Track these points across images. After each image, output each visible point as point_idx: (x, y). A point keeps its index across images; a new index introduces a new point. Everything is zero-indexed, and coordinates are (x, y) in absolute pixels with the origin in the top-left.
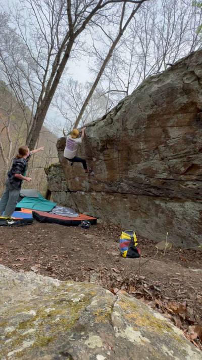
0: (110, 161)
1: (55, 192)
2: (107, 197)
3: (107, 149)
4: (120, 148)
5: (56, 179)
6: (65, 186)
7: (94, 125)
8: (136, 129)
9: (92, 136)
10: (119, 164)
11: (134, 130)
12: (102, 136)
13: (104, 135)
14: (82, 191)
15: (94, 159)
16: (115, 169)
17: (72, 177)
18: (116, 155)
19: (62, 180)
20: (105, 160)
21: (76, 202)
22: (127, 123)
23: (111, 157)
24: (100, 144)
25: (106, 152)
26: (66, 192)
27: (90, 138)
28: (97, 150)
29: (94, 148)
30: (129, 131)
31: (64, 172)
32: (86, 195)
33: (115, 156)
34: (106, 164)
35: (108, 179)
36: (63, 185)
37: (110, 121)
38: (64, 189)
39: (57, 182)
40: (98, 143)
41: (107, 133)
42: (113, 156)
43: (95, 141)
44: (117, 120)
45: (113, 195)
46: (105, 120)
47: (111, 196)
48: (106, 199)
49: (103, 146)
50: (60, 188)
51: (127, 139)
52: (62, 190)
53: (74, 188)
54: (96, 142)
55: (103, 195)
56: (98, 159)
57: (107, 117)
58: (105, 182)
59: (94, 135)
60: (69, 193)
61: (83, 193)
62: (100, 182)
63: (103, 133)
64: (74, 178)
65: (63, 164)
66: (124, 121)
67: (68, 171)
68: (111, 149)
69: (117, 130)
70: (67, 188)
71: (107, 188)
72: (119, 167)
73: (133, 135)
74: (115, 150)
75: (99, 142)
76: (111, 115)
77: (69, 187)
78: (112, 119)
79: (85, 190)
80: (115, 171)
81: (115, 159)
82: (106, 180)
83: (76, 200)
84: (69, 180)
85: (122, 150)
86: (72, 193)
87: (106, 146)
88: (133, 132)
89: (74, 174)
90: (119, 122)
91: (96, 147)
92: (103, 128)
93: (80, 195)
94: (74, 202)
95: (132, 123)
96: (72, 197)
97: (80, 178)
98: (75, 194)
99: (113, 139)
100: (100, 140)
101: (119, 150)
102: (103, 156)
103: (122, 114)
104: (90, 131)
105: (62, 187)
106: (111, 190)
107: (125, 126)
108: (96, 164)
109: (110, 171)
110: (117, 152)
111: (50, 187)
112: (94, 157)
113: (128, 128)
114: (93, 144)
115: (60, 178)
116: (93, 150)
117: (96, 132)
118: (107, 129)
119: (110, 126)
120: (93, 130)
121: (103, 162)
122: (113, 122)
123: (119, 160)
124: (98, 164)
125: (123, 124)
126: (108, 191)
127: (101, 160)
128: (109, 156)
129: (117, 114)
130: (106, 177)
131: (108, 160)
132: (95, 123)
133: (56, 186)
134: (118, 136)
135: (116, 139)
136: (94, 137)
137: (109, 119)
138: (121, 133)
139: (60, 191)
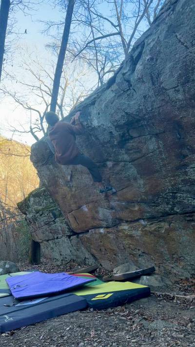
0: (142, 160)
1: (48, 241)
3: (132, 138)
4: (157, 129)
6: (64, 225)
8: (183, 84)
9: (95, 123)
12: (117, 118)
13: (120, 116)
15: (110, 164)
16: (157, 171)
17: (74, 207)
18: (152, 145)
19: (55, 217)
20: (132, 161)
21: (93, 251)
22: (162, 79)
23: (144, 151)
24: (116, 133)
25: (130, 144)
26: (69, 237)
27: (94, 129)
28: (113, 147)
29: (103, 144)
30: (171, 92)
32: (109, 233)
34: (137, 166)
35: (146, 193)
36: (60, 225)
37: (125, 85)
38: (63, 231)
39: (48, 224)
40: (111, 132)
41: (126, 109)
42: (148, 149)
43: (105, 130)
44: (140, 80)
45: (164, 221)
46: (114, 87)
47: (163, 224)
48: (151, 232)
49: (123, 136)
50: (55, 232)
51: (168, 108)
52: (60, 236)
53: (82, 226)
54: (106, 133)
55: (144, 227)
56: (116, 163)
57: (118, 80)
58: (143, 201)
59: (99, 122)
60: (75, 237)
61: (102, 231)
62: (131, 202)
63: (116, 112)
64: (79, 207)
66: (154, 76)
67: (64, 197)
68: (140, 136)
69: (145, 97)
70: (69, 229)
71: (149, 210)
73: (180, 97)
74: (149, 136)
75: (113, 131)
76: (124, 74)
77: (74, 226)
78: (128, 81)
79: (104, 224)
81: (152, 152)
82: (143, 196)
83: (92, 246)
84: (70, 214)
85: (164, 132)
86: (81, 235)
87: (127, 134)
88: (178, 91)
89: (76, 200)
90: (143, 82)
91: (109, 142)
92: (114, 103)
93: (97, 236)
94: (89, 252)
95: (172, 75)
96: (82, 244)
97: (91, 205)
98: (88, 235)
99: (140, 117)
100: (114, 126)
101: (157, 134)
102: (126, 153)
103: (147, 64)
104: (90, 115)
105: (60, 228)
106: (157, 212)
107: (160, 86)
108: (115, 172)
109: (147, 178)
110: (154, 139)
111: (37, 235)
112: (107, 160)
113: (167, 87)
114: (101, 138)
115: (51, 214)
116: (103, 148)
117: (100, 113)
118: (123, 101)
119: (128, 95)
120: (95, 112)
121: (130, 165)
122: (131, 85)
123: (160, 152)
124: (121, 170)
125: (153, 84)
126: (153, 216)
127: (125, 161)
128: (138, 150)
129: (137, 68)
130: (143, 190)
131: (138, 158)
132: (95, 98)
133: (46, 230)
134: (148, 108)
135: (145, 115)
136: (100, 125)
137: (122, 83)
138: (154, 101)
139: (57, 238)
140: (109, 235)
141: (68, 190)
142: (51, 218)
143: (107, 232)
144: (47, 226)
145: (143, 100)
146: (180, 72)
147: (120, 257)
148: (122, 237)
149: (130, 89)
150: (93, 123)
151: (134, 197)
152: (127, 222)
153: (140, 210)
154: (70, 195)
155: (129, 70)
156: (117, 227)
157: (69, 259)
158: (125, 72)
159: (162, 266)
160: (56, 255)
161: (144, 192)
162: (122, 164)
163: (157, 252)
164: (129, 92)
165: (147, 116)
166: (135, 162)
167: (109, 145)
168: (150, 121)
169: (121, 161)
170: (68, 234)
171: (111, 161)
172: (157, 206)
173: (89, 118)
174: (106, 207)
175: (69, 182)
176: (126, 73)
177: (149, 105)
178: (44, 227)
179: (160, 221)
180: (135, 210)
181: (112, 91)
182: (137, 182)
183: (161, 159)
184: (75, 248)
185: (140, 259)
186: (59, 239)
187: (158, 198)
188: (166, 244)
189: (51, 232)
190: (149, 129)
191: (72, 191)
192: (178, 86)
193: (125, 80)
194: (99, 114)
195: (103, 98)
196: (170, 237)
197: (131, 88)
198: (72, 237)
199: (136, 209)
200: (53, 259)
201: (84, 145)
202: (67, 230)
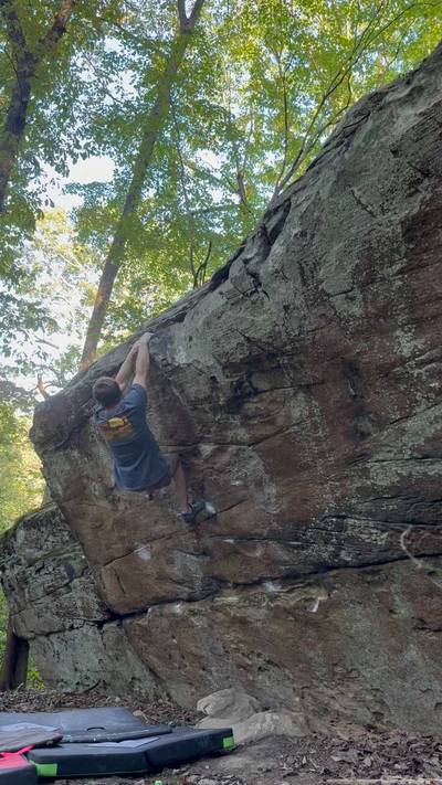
0: (277, 441)
1: (48, 635)
2: (293, 599)
3: (257, 392)
4: (309, 374)
5: (45, 579)
6: (92, 597)
7: (180, 318)
8: (363, 286)
9: (181, 358)
10: (318, 441)
11: (357, 292)
12: (227, 348)
13: (234, 343)
14: (176, 600)
15: (207, 449)
16: (307, 467)
17: (117, 549)
18: (298, 408)
19: (71, 574)
20: (255, 442)
21: (153, 659)
22: (321, 274)
23: (280, 421)
24: (223, 381)
25: (251, 406)
26: (100, 624)
27: (178, 369)
28: (215, 410)
29: (195, 405)
30: (338, 301)
31: (75, 536)
32: (193, 613)
33: (296, 413)
34: (264, 455)
35: (280, 517)
36: (80, 595)
37: (248, 282)
38: (87, 610)
39: (51, 592)
40: (213, 378)
41: (246, 329)
42: (288, 417)
43: (201, 372)
44: (279, 274)
45: (318, 584)
46: (227, 286)
47: (314, 591)
48: (288, 612)
49: (237, 387)
50: (70, 614)
51: (332, 332)
52: (77, 623)
53: (133, 596)
54: (202, 379)
55: (273, 598)
56: (222, 446)
57: (234, 272)
58: (275, 536)
59: (188, 356)
60: (113, 624)
61: (178, 608)
62: (247, 538)
63: (226, 336)
64: (130, 550)
65: (70, 505)
66: (306, 268)
67: (98, 526)
68: (272, 390)
69: (286, 308)
70: (102, 605)
71: (287, 559)
72: (322, 454)
73: (356, 310)
74: (291, 390)
75: (218, 374)
76: (246, 261)
77: (112, 598)
78: (254, 275)
79: (185, 591)
80: (305, 475)
81: (298, 424)
82: (275, 524)
83: (151, 649)
84: (108, 566)
85: (323, 382)
86: (128, 621)
87: (247, 384)
88: (352, 299)
89: (125, 533)
90: (284, 278)
91: (208, 399)
92: (224, 317)
93: (165, 622)
94: (143, 662)
95: (340, 268)
96: (130, 641)
97: (157, 546)
98: (143, 622)
99: (274, 348)
100: (221, 364)
101: (308, 386)
102: (243, 424)
103: (293, 244)
104: (172, 343)
105: (79, 604)
106: (304, 563)
107: (316, 288)
108: (216, 467)
109: (285, 481)
110: (301, 396)
111: (23, 621)
112: (202, 439)
113: (330, 291)
114: (191, 390)
115: (62, 569)
116: (195, 413)
117: (194, 339)
118: (241, 314)
119: (253, 303)
120: (183, 335)
121: (249, 451)
122: (260, 284)
123: (315, 426)
124: (229, 464)
125: (304, 283)
126: (295, 571)
127: (238, 443)
128: (269, 419)
129: (272, 250)
130: (274, 510)
131: (268, 437)
132: (185, 308)
133: (47, 608)
134: (293, 330)
135: (285, 344)
136: (190, 361)
137: (241, 277)
138: (305, 318)
139: (72, 628)
140: (193, 619)
141: (109, 507)
142: (63, 578)
143: (190, 611)
144: (48, 599)
145: (282, 314)
146: (358, 261)
147: (215, 674)
148: (223, 622)
149: (256, 291)
150: (177, 358)
151: (256, 526)
152: (236, 585)
153: (266, 556)
154: (111, 521)
155: (256, 255)
156: (212, 601)
157: (93, 679)
158: (249, 256)
159: (310, 695)
160: (64, 671)
161: (278, 515)
162: (233, 449)
163: (300, 661)
164: (254, 298)
165: (288, 347)
166: (261, 444)
167: (207, 406)
168: (296, 358)
169: (231, 443)
170: (98, 619)
171: (208, 441)
172: (303, 548)
173: (169, 346)
174: (192, 550)
175: (112, 489)
176: (251, 259)
177: (295, 326)
178: (42, 600)
179: (309, 585)
180: (256, 558)
181: (221, 293)
182: (262, 490)
183: (315, 439)
184: (111, 654)
185: (260, 677)
186: (76, 631)
187: (308, 528)
188: (320, 638)
189: (57, 614)
190: (291, 375)
191: (117, 510)
192: (353, 288)
193: (248, 273)
194: (191, 339)
195: (201, 307)
196: (330, 622)
197: (260, 290)
198: (106, 626)
199: (258, 554)
200: (58, 682)
201: (154, 406)
202: (97, 607)
